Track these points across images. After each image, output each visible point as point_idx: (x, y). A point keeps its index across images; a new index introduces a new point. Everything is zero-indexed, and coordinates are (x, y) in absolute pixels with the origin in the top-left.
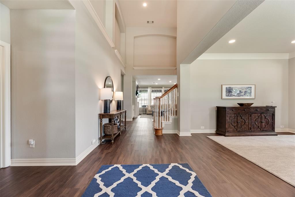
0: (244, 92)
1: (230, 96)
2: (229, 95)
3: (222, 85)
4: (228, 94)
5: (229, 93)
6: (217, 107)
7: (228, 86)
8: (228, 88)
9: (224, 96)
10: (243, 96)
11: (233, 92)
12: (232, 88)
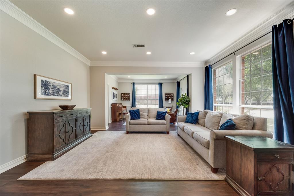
0: (62, 90)
1: (47, 95)
2: (45, 93)
3: (35, 75)
4: (44, 91)
5: (46, 91)
6: (28, 112)
7: (45, 79)
8: (44, 81)
9: (39, 95)
10: (61, 96)
11: (51, 89)
12: (50, 83)
